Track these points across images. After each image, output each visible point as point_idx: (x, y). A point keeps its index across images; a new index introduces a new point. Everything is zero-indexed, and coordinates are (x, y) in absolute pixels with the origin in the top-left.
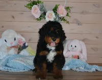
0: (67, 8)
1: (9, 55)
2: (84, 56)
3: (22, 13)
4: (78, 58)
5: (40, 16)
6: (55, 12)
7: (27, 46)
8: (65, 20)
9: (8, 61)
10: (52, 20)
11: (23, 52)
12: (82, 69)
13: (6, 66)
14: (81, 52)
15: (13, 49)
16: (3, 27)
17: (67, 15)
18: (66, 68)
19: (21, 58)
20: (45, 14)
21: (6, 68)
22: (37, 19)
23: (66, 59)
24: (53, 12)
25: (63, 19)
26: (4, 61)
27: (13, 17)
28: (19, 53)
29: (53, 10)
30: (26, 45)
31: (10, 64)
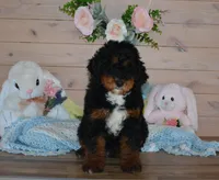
0: (154, 14)
1: (24, 118)
2: (191, 120)
3: (55, 25)
4: (178, 126)
5: (94, 31)
6: (126, 22)
7: (65, 98)
8: (148, 40)
9: (21, 131)
10: (120, 39)
11: (56, 112)
12: (186, 149)
13: (18, 141)
14: (185, 112)
15: (33, 104)
16: (11, 55)
17: (155, 28)
18: (150, 147)
19: (50, 126)
20: (104, 25)
21: (18, 146)
22: (88, 38)
23: (150, 127)
24: (121, 21)
25: (144, 37)
26: (13, 130)
27: (34, 33)
28: (46, 113)
29: (123, 17)
30: (63, 94)
31: (25, 138)
